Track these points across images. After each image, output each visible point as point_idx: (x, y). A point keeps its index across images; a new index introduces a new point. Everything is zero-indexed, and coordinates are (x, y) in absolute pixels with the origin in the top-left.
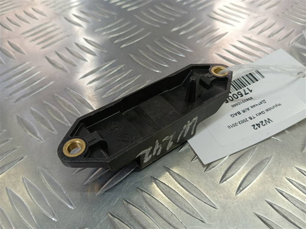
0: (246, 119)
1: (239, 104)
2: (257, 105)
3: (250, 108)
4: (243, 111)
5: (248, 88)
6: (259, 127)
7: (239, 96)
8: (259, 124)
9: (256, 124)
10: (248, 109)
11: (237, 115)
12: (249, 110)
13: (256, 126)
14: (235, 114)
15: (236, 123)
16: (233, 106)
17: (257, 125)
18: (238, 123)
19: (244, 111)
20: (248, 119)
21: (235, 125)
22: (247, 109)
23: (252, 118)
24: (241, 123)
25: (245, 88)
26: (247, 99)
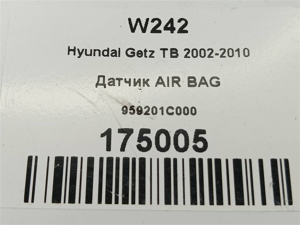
0: (186, 56)
1: (170, 111)
2: (129, 82)
3: (152, 82)
4: (177, 82)
5: (109, 148)
6: (171, 21)
7: (152, 137)
8: (166, 28)
9: (172, 32)
10: (160, 82)
11: (203, 78)
12: (160, 78)
13: (177, 26)
14: (206, 83)
15: (222, 56)
16: (193, 111)
17: (172, 29)
18: (217, 54)
19: (176, 80)
20: (182, 53)
21: (226, 53)
22: (163, 83)
23: (168, 53)
24: (208, 53)
25: (115, 153)
26: (140, 112)
